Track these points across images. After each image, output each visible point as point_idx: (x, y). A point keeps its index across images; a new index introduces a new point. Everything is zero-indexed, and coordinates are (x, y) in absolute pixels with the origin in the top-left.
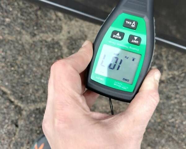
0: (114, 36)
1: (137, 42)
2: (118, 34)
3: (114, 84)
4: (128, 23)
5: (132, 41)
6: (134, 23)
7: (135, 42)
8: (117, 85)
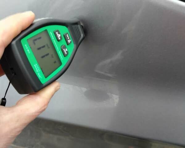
0: (57, 33)
1: (66, 53)
2: (60, 35)
3: (35, 66)
4: (68, 37)
5: (64, 49)
6: (70, 40)
7: (65, 52)
8: (36, 68)
